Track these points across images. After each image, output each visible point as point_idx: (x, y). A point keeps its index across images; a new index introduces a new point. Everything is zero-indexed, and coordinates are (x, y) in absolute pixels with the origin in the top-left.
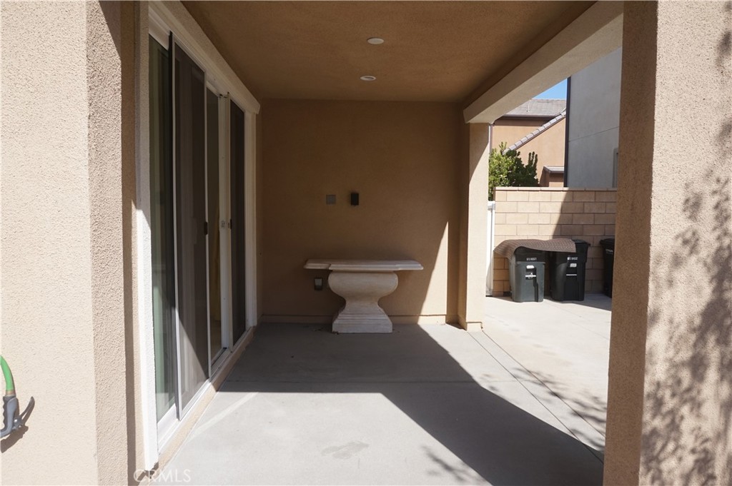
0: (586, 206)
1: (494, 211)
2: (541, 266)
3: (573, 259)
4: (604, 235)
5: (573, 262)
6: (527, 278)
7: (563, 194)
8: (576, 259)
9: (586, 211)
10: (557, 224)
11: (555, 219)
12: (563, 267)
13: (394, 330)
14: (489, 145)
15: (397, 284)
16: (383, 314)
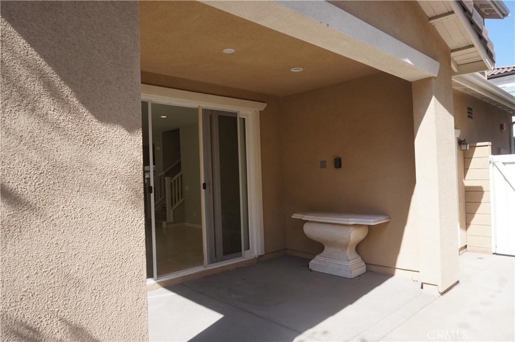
13: (359, 276)
14: (434, 99)
15: (352, 236)
16: (349, 261)
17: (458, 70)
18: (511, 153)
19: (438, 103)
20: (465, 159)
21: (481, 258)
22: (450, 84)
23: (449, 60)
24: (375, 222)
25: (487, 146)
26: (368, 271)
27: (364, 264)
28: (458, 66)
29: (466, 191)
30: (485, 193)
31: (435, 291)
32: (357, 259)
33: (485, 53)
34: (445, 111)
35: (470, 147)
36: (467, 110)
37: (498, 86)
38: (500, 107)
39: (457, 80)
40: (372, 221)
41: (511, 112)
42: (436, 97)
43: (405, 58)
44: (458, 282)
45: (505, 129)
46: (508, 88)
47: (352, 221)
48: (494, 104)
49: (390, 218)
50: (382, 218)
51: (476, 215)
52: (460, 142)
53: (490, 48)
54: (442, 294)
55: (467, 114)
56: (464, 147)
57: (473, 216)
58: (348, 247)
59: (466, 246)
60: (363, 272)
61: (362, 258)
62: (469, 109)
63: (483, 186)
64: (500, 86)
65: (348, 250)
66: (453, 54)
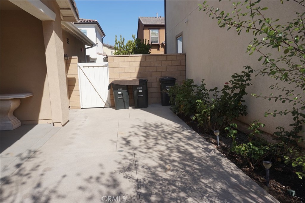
0: (152, 63)
1: (108, 67)
2: (125, 92)
3: (140, 88)
4: (162, 76)
5: (140, 90)
6: (119, 98)
7: (140, 57)
8: (141, 88)
9: (152, 65)
10: (139, 72)
11: (137, 69)
12: (135, 92)
13: (18, 128)
14: (54, 32)
15: (11, 106)
16: (10, 121)
17: (63, 19)
18: (85, 62)
19: (56, 34)
20: (67, 64)
21: (77, 111)
22: (61, 25)
23: (59, 13)
24: (25, 96)
25: (76, 58)
26: (22, 125)
27: (20, 121)
28: (63, 17)
29: (68, 80)
30: (76, 80)
31: (59, 125)
32: (15, 119)
33: (75, 14)
34: (59, 39)
35: (69, 58)
36: (67, 40)
37: (78, 28)
38: (80, 40)
39: (63, 23)
40: (24, 96)
41: (85, 43)
42: (55, 31)
43: (41, 8)
44: (69, 121)
45: (83, 51)
46: (83, 30)
47: (11, 97)
48: (78, 38)
49: (33, 94)
50: (29, 94)
51: (73, 91)
52: (65, 56)
53: (77, 12)
54: (63, 126)
55: (67, 42)
56: (66, 58)
57: (72, 92)
58: (9, 113)
59: (70, 107)
60: (20, 126)
61: (18, 118)
62: (67, 39)
63: (76, 78)
64: (79, 29)
65: (9, 114)
66: (61, 10)
